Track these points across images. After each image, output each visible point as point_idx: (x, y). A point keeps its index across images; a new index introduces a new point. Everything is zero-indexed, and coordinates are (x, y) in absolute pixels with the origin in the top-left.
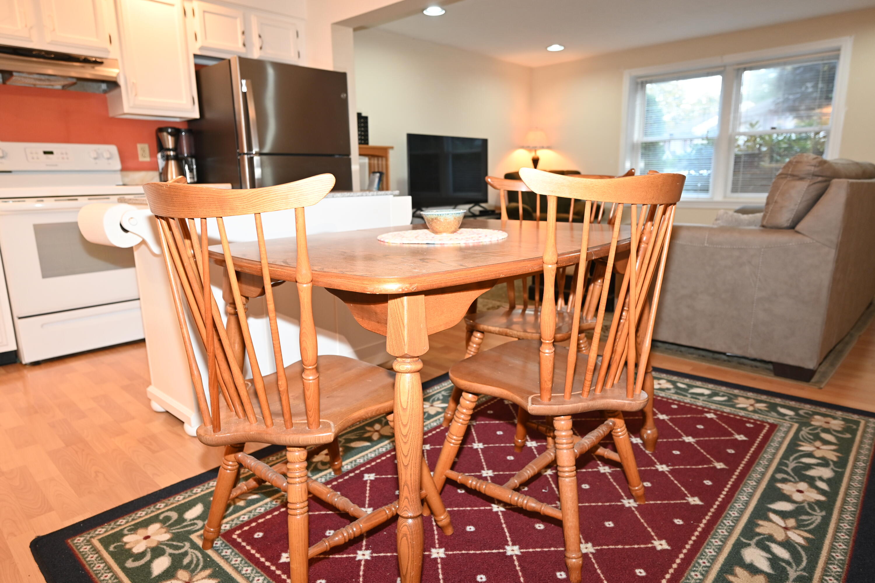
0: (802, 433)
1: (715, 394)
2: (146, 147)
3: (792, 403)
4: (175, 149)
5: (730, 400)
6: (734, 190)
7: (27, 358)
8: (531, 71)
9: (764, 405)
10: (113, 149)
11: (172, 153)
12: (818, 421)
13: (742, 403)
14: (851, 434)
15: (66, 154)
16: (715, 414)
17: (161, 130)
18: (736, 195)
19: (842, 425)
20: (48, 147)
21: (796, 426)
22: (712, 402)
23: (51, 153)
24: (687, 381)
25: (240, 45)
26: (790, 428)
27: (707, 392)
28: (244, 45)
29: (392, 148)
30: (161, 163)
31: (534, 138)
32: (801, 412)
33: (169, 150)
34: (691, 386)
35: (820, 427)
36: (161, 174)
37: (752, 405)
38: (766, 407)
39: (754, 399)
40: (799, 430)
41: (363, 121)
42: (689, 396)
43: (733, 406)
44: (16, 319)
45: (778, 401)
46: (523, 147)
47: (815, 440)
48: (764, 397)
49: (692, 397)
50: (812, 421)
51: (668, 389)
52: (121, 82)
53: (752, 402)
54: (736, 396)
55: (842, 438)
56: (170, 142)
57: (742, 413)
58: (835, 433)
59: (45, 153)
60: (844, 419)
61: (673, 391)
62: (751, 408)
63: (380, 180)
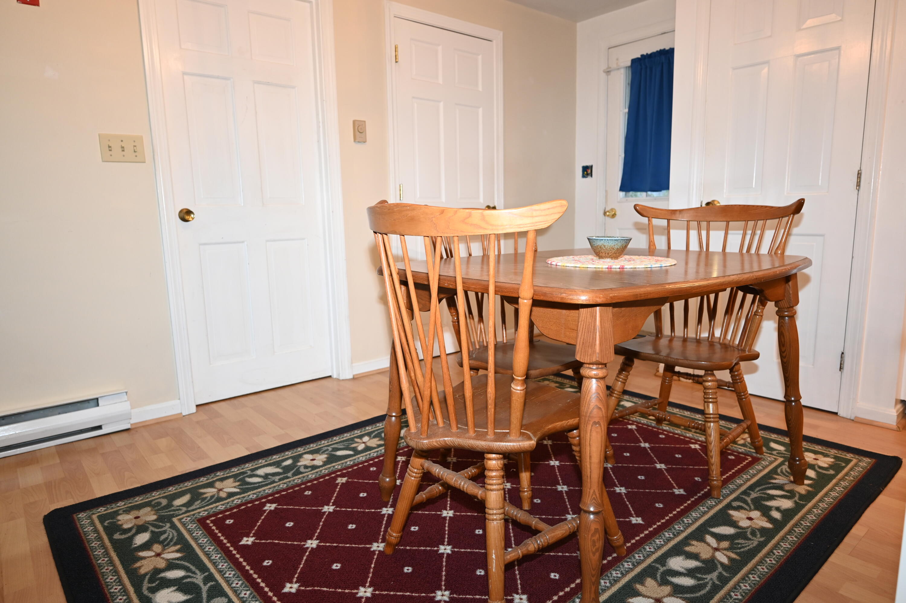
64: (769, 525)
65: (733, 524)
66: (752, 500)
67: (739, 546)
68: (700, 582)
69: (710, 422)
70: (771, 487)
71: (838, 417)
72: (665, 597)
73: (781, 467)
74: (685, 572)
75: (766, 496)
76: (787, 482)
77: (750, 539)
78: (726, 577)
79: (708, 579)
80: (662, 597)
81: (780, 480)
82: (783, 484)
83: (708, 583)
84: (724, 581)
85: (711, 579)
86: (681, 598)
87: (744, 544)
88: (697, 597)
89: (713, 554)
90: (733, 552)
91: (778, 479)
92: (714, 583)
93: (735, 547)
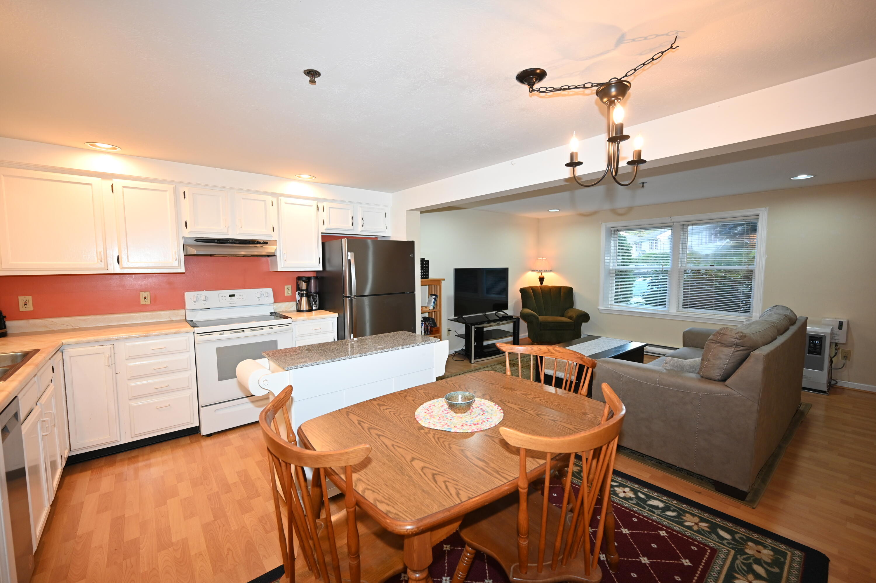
0: (738, 562)
1: (667, 508)
2: (290, 287)
3: (730, 525)
4: (306, 290)
5: (679, 516)
6: (685, 306)
7: (204, 432)
8: (538, 220)
9: (706, 525)
10: (270, 291)
11: (304, 292)
12: (751, 549)
13: (690, 521)
14: (779, 568)
15: (242, 295)
16: (667, 532)
17: (299, 278)
18: (686, 310)
19: (771, 555)
20: (232, 292)
21: (732, 552)
22: (665, 518)
23: (234, 295)
24: (646, 490)
25: (351, 225)
26: (728, 554)
27: (661, 505)
28: (353, 225)
29: (444, 280)
30: (298, 298)
31: (540, 265)
32: (737, 536)
33: (303, 290)
34: (649, 497)
35: (753, 556)
36: (297, 304)
37: (696, 524)
38: (708, 527)
39: (699, 517)
40: (735, 559)
41: (425, 264)
42: (647, 508)
43: (681, 524)
44: (200, 407)
45: (718, 521)
46: (533, 270)
47: (748, 573)
48: (706, 516)
49: (649, 510)
50: (746, 548)
51: (631, 499)
52: (278, 254)
53: (697, 520)
54: (685, 512)
55: (772, 572)
56: (304, 286)
57: (688, 533)
58: (765, 566)
59: (230, 296)
60: (773, 549)
61: (634, 502)
62: (695, 528)
63: (435, 300)
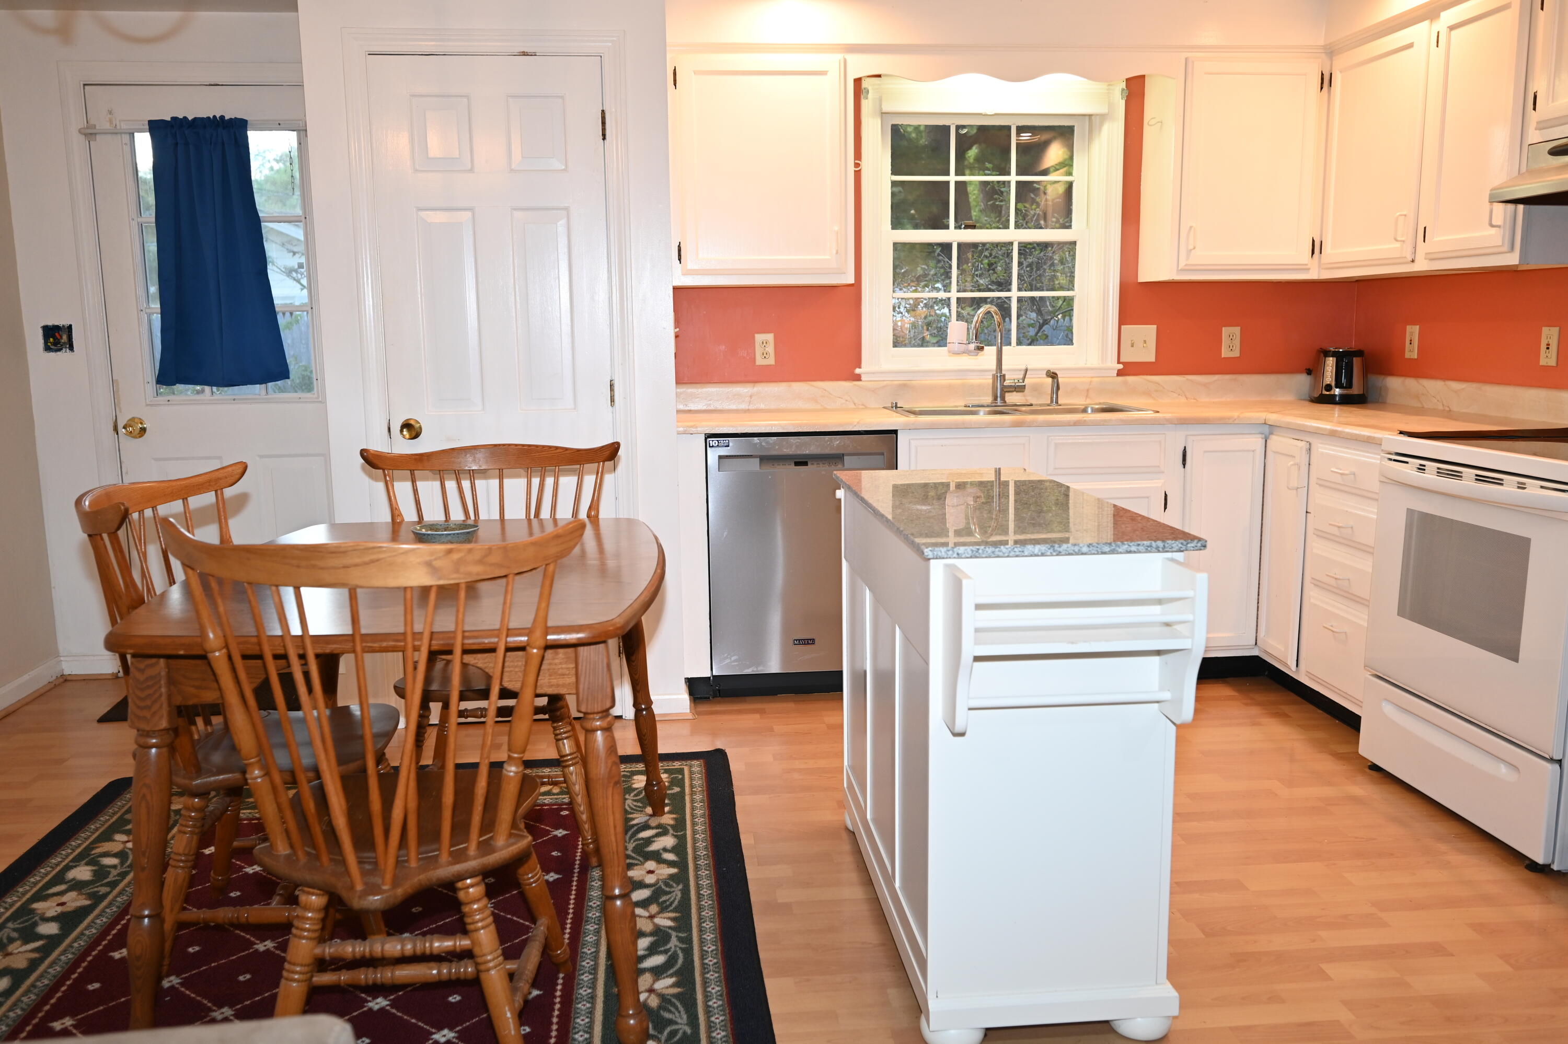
64: (673, 871)
65: (641, 885)
66: (633, 851)
67: (668, 903)
68: (670, 953)
69: (569, 766)
70: (637, 830)
71: (624, 721)
72: (653, 984)
73: (626, 804)
74: (646, 953)
75: (642, 842)
76: (648, 818)
77: (670, 893)
78: (686, 937)
79: (673, 947)
80: (651, 986)
81: (639, 819)
82: (646, 822)
83: (675, 952)
84: (688, 941)
85: (676, 946)
86: (667, 977)
87: (669, 899)
88: (680, 968)
89: (654, 923)
90: (669, 912)
91: (636, 818)
92: (680, 948)
93: (666, 906)
